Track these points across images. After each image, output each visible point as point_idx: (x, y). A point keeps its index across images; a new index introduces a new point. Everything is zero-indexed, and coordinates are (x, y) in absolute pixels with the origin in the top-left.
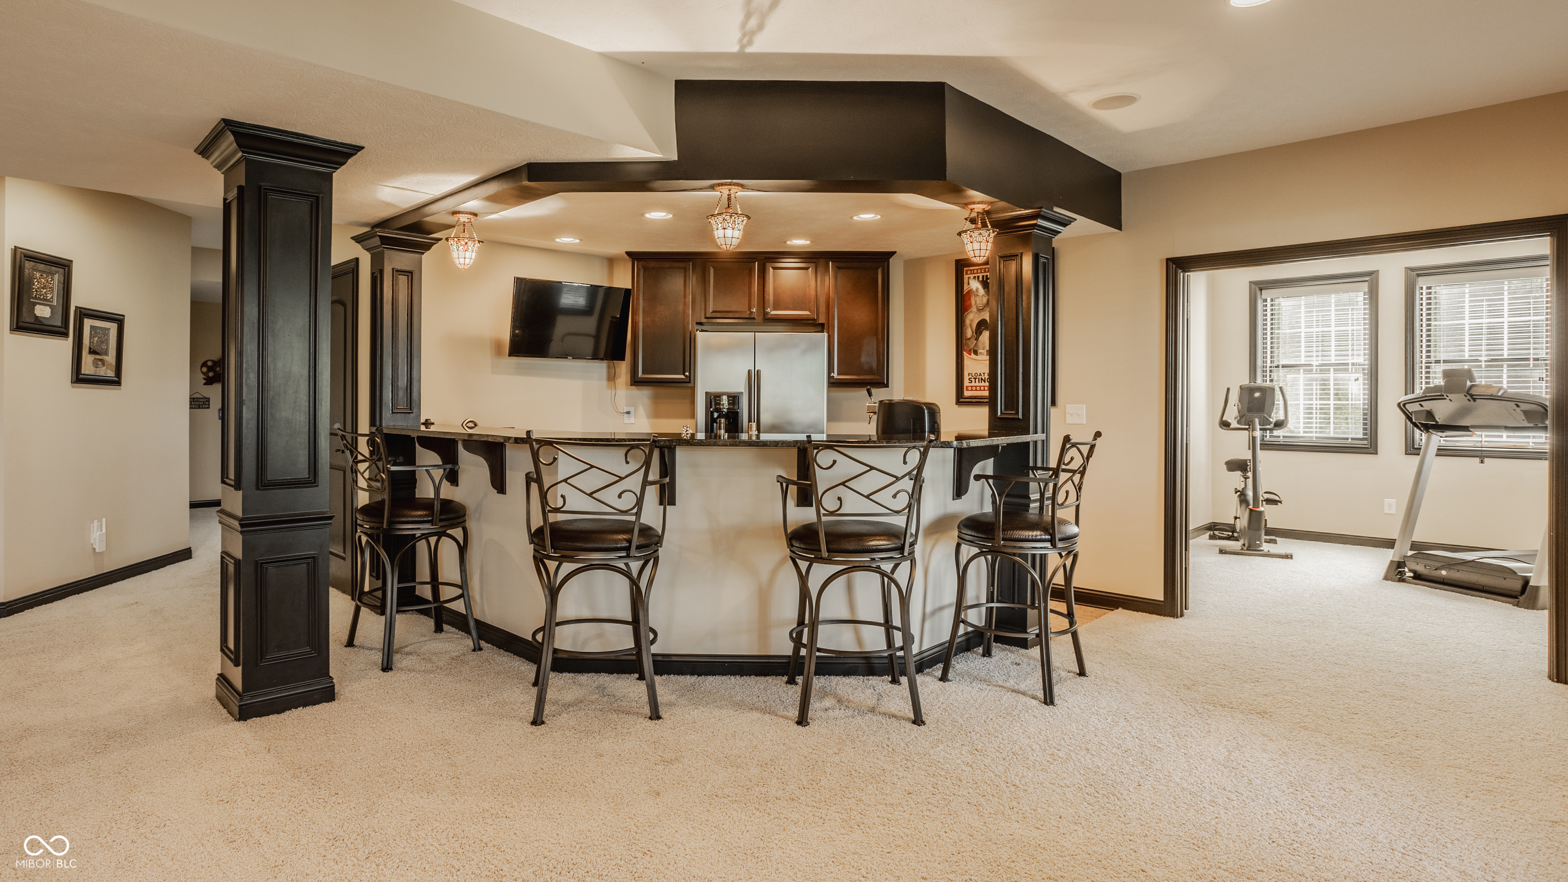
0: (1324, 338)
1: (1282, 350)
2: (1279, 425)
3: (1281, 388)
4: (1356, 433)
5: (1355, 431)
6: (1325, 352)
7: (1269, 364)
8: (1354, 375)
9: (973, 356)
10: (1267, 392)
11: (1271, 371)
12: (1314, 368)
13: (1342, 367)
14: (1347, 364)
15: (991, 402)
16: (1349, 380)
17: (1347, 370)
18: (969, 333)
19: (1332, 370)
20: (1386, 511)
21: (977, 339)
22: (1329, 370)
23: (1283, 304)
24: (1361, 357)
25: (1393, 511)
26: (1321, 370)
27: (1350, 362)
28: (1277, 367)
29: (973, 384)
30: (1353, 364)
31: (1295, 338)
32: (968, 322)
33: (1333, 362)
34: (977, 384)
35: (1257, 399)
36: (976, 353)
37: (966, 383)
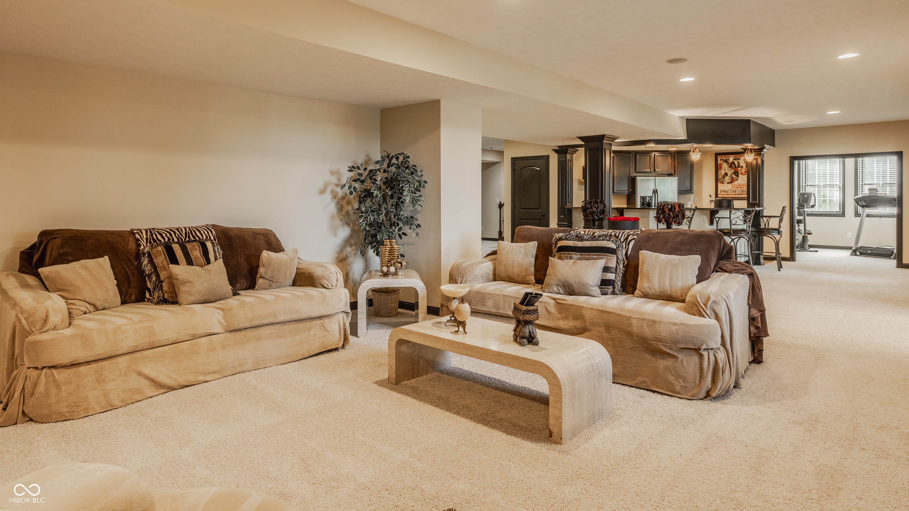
0: (825, 176)
1: (809, 180)
2: (813, 206)
3: (814, 194)
4: (836, 210)
5: (836, 209)
6: (825, 180)
7: (804, 185)
8: (836, 189)
9: (722, 184)
10: (809, 195)
11: (805, 187)
12: (822, 186)
13: (832, 186)
14: (834, 185)
15: (748, 199)
16: (834, 190)
17: (833, 187)
18: (720, 177)
19: (828, 187)
20: (848, 237)
21: (723, 179)
22: (827, 187)
23: (809, 163)
24: (838, 182)
25: (851, 237)
26: (824, 187)
27: (835, 184)
28: (808, 185)
29: (722, 193)
30: (836, 185)
31: (814, 175)
32: (719, 173)
33: (828, 184)
34: (723, 193)
35: (806, 197)
36: (723, 183)
37: (719, 193)
